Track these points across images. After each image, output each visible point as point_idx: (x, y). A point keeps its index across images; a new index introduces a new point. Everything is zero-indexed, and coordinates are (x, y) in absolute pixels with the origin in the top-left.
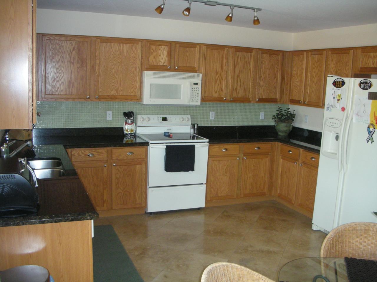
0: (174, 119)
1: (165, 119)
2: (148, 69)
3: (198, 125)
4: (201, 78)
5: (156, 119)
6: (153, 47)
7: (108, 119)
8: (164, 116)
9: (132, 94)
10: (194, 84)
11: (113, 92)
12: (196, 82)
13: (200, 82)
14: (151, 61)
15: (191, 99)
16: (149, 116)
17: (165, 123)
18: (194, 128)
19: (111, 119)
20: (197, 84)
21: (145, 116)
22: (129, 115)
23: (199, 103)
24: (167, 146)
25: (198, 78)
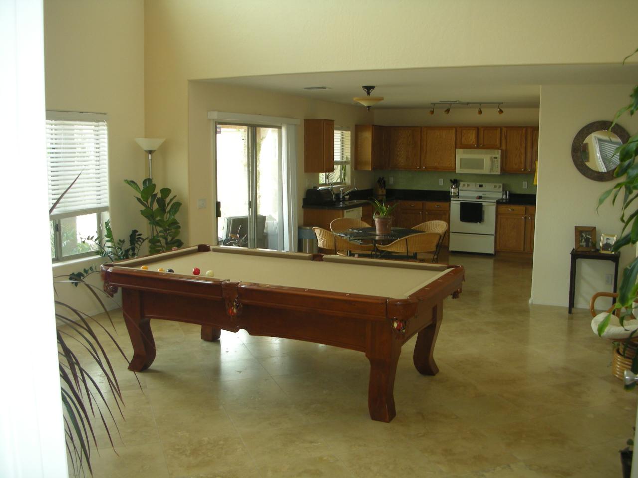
0: (488, 186)
1: (481, 186)
2: (461, 148)
3: (510, 192)
4: (500, 154)
5: (473, 186)
6: (464, 131)
7: (440, 184)
8: (481, 184)
9: (449, 166)
10: (495, 158)
11: (436, 164)
12: (496, 156)
13: (499, 156)
14: (462, 142)
15: (492, 169)
16: (468, 183)
17: (481, 189)
18: (506, 194)
19: (442, 184)
20: (497, 158)
21: (466, 184)
22: (455, 182)
23: (499, 173)
24: (461, 203)
25: (498, 154)
